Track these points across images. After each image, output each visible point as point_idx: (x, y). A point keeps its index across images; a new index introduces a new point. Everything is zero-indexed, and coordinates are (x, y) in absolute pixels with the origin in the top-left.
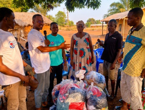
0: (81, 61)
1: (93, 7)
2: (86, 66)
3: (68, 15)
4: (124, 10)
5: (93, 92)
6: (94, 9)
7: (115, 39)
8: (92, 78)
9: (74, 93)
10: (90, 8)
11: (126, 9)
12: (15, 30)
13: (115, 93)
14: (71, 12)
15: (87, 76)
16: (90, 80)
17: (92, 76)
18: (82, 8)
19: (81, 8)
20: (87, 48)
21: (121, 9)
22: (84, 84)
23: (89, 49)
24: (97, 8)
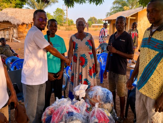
0: (82, 71)
1: (95, 3)
2: (89, 78)
3: (67, 13)
4: (128, 8)
5: (98, 118)
6: (97, 4)
7: (124, 41)
8: (96, 96)
9: (72, 120)
10: (92, 3)
11: (130, 7)
12: (7, 30)
13: (124, 114)
14: (70, 7)
15: (90, 93)
16: (94, 99)
17: (97, 93)
18: (83, 3)
19: (81, 3)
20: (90, 53)
21: (125, 7)
22: (86, 105)
23: (92, 55)
24: (100, 4)
